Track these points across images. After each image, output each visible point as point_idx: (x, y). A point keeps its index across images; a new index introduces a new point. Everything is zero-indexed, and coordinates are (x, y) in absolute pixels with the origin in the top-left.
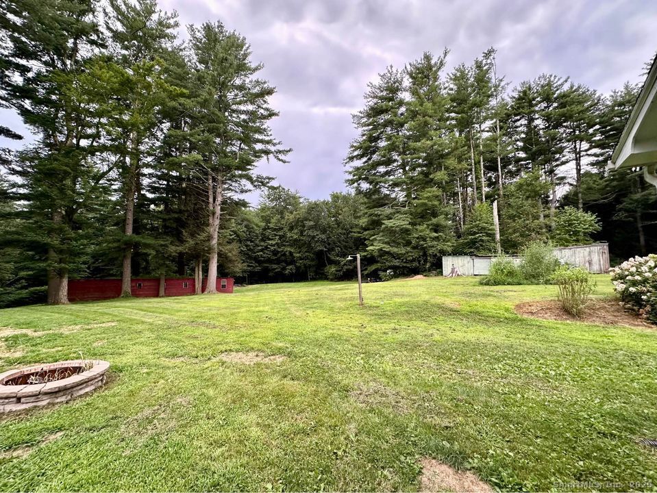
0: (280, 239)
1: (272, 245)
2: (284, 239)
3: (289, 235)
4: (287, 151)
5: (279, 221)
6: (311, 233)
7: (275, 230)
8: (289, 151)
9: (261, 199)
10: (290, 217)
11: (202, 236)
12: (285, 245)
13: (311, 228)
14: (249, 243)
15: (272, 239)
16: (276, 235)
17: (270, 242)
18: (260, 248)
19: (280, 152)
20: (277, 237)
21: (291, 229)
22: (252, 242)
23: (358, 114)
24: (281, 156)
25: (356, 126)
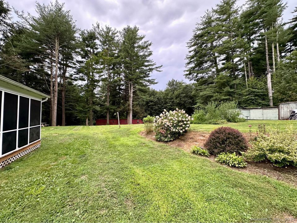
0: (172, 103)
1: (169, 106)
2: (174, 103)
3: (175, 101)
4: (160, 67)
5: (172, 95)
6: (184, 100)
7: (170, 99)
8: (161, 66)
9: (167, 86)
10: (176, 93)
11: (127, 105)
12: (174, 106)
13: (184, 97)
14: (159, 105)
15: (169, 103)
16: (171, 101)
17: (168, 104)
18: (164, 107)
19: (157, 68)
20: (171, 102)
21: (177, 98)
22: (160, 105)
23: (189, 41)
24: (158, 69)
25: (188, 48)
